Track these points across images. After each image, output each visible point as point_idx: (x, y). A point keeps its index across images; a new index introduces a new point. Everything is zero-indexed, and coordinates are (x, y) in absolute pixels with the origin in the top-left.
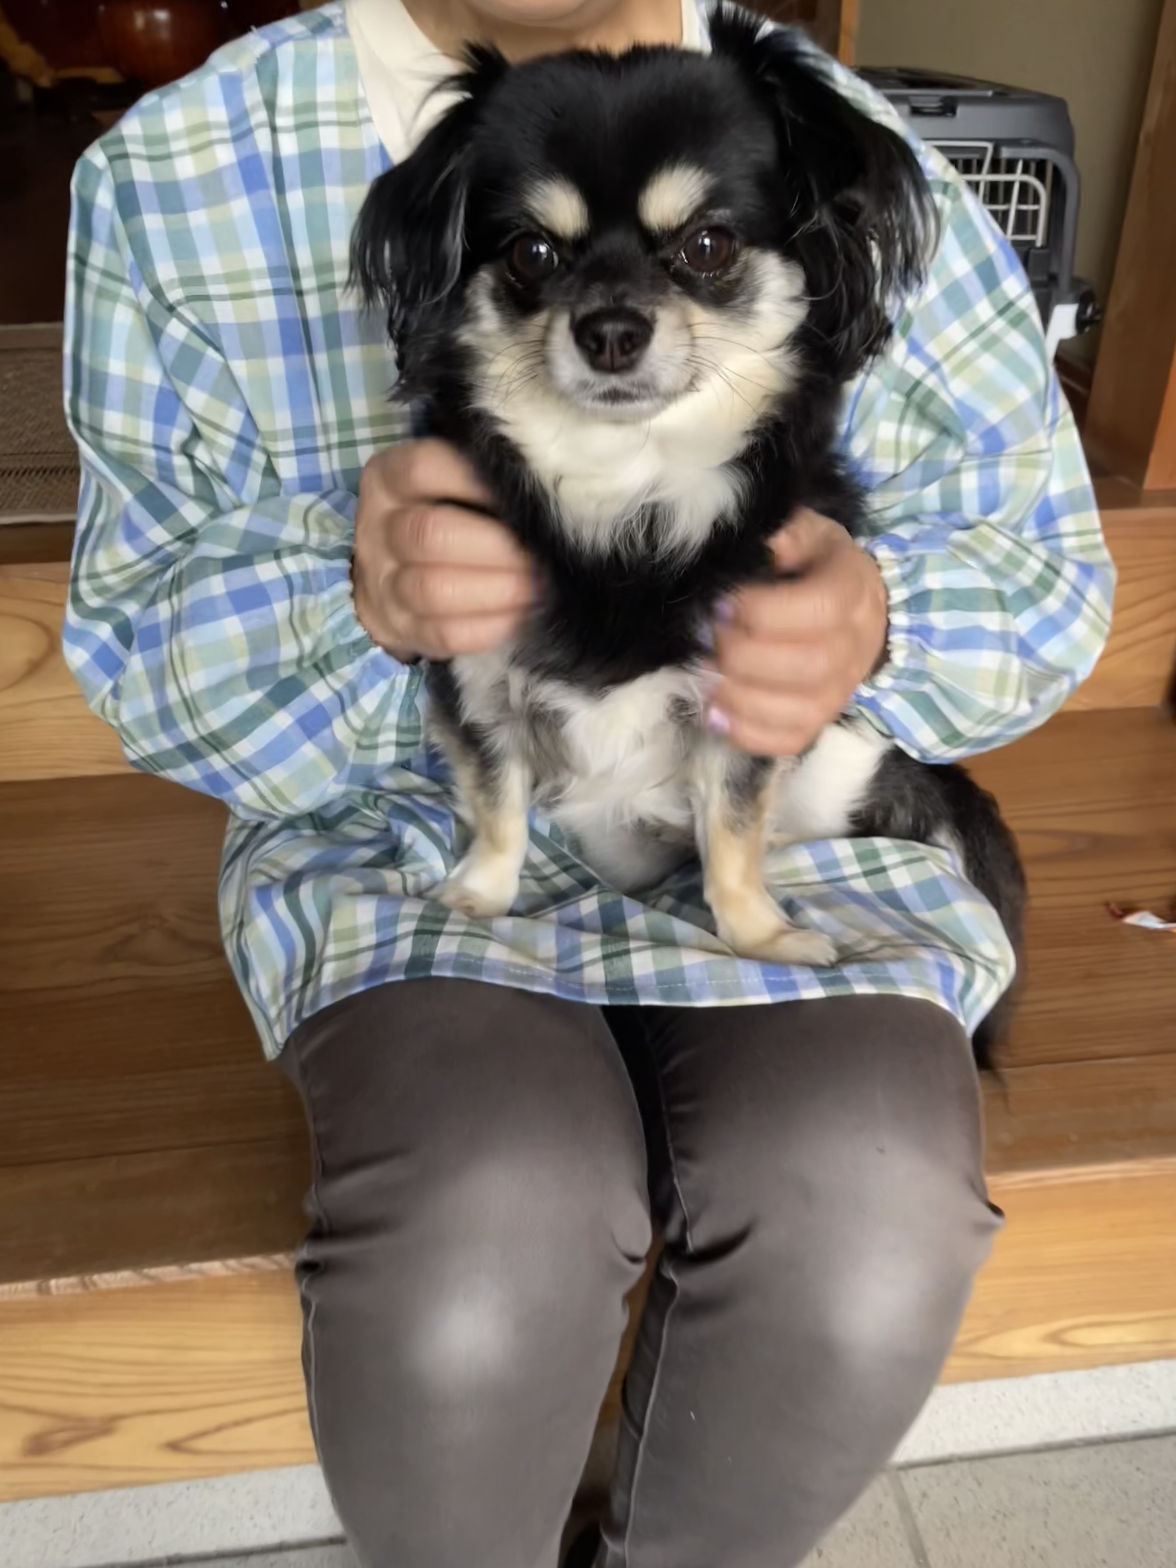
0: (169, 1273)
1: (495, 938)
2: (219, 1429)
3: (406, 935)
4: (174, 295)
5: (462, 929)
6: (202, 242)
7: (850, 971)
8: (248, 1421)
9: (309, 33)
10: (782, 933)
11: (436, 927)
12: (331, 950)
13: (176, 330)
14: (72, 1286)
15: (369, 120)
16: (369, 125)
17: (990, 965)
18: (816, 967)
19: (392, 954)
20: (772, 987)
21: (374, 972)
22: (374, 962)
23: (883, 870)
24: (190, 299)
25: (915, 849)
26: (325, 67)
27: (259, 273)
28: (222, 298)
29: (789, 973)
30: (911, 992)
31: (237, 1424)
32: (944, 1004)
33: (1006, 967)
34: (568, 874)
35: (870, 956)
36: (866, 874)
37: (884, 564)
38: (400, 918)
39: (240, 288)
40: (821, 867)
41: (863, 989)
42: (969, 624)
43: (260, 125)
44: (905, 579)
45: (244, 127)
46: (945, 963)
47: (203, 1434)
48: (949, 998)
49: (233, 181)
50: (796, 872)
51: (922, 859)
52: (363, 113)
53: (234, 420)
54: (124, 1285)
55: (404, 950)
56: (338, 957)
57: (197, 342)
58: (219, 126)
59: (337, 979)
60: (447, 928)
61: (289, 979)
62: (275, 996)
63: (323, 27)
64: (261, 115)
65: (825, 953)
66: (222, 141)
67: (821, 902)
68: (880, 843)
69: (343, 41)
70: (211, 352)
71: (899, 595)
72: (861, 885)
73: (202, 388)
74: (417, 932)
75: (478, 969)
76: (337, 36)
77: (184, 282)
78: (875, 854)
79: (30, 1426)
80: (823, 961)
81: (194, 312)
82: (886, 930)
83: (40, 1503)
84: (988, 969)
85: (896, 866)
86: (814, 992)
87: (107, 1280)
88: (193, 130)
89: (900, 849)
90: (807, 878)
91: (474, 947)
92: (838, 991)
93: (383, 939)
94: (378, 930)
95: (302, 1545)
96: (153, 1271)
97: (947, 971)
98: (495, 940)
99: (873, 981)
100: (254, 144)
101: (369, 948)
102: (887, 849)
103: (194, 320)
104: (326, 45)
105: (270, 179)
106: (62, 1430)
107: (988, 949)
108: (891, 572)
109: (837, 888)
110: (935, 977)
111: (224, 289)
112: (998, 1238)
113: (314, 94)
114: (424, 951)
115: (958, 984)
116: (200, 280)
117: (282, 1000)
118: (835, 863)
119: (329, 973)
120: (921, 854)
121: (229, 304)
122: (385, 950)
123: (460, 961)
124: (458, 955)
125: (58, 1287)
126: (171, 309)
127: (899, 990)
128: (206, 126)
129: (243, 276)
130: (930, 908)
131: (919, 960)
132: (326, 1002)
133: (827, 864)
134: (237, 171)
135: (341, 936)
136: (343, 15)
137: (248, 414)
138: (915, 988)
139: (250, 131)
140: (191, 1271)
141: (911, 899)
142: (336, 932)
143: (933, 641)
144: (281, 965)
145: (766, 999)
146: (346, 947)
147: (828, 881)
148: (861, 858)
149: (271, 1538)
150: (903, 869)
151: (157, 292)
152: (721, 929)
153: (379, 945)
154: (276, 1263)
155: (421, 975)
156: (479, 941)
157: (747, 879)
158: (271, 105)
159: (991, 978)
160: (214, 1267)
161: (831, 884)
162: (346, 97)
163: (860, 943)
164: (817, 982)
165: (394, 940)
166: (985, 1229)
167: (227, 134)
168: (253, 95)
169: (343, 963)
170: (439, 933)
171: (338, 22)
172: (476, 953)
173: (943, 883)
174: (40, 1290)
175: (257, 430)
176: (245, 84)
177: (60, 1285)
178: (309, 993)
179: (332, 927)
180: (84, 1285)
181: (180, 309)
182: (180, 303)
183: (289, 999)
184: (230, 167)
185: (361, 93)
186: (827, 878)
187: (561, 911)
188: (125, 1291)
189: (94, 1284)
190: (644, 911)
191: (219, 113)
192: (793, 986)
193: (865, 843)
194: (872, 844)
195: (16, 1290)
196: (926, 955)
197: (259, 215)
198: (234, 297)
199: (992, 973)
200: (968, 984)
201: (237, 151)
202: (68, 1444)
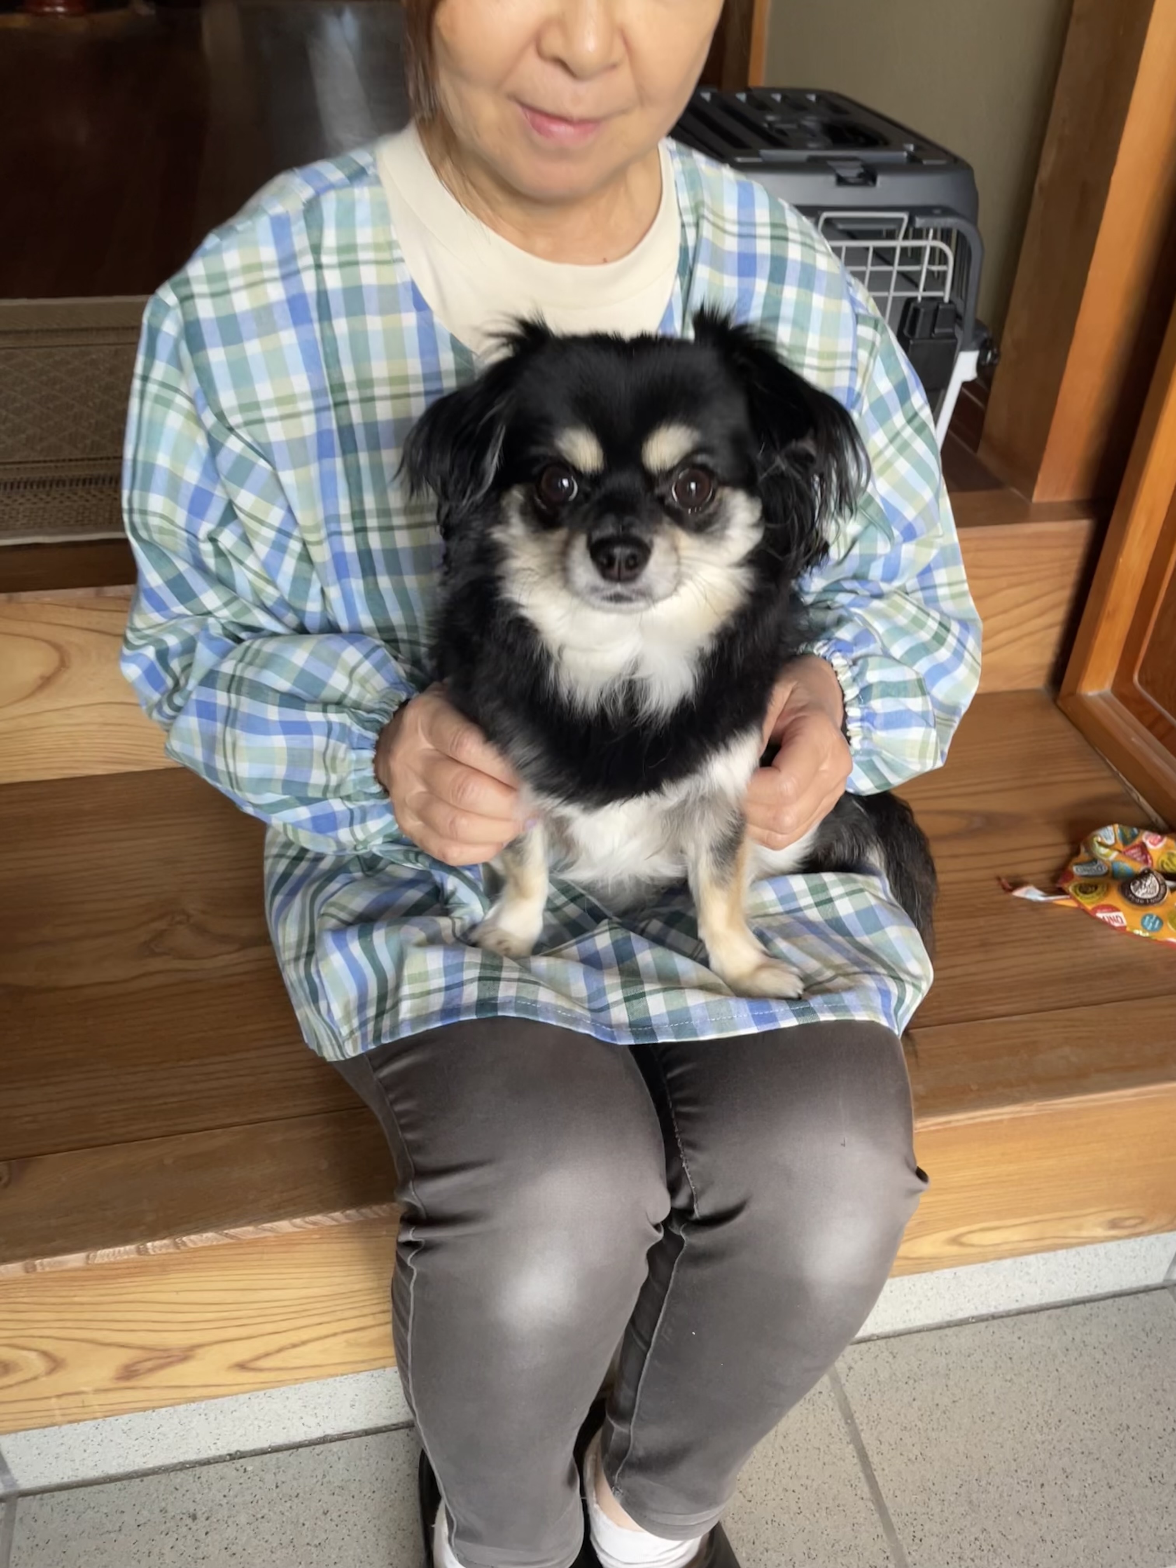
0: (246, 1232)
1: (542, 982)
2: (280, 1350)
3: (471, 981)
4: (235, 419)
5: (516, 975)
6: (257, 368)
7: (816, 1002)
8: (304, 1343)
9: (347, 181)
10: (761, 967)
11: (496, 974)
12: (406, 990)
13: (234, 445)
14: (167, 1246)
15: (402, 260)
16: (401, 264)
17: (916, 982)
18: (789, 999)
19: (460, 996)
20: (758, 1020)
21: (448, 1011)
22: (446, 1003)
23: (830, 900)
24: (247, 424)
25: (855, 881)
26: (362, 212)
27: (304, 397)
28: (273, 419)
29: (769, 1008)
30: (861, 1016)
31: (294, 1346)
32: (884, 1022)
33: (928, 979)
34: (575, 904)
35: (828, 985)
36: (818, 904)
37: (839, 670)
38: (465, 965)
39: (288, 409)
40: (782, 900)
41: (826, 1017)
42: (901, 708)
43: (307, 268)
44: (854, 680)
45: (292, 268)
46: (884, 988)
47: (267, 1355)
48: (887, 1015)
49: (282, 315)
50: (763, 905)
51: (861, 891)
52: (397, 254)
53: (276, 516)
54: (209, 1244)
55: (471, 993)
56: (413, 996)
57: (251, 455)
58: (270, 266)
59: (414, 1015)
60: (504, 974)
61: (362, 1007)
62: (347, 1017)
63: (358, 175)
64: (308, 260)
65: (793, 986)
66: (273, 280)
67: (787, 934)
68: (828, 877)
69: (376, 189)
70: (262, 463)
71: (851, 693)
72: (814, 914)
73: (251, 491)
74: (480, 979)
75: (535, 1012)
76: (371, 184)
77: (243, 408)
78: (824, 888)
79: (124, 1357)
80: (793, 994)
81: (250, 434)
82: (838, 959)
83: (126, 1417)
84: (914, 985)
85: (841, 897)
86: (789, 1022)
87: (193, 1240)
88: (247, 269)
89: (843, 882)
90: (772, 910)
91: (528, 992)
92: (808, 1020)
93: (451, 983)
94: (446, 976)
95: (342, 1438)
96: (232, 1231)
97: (885, 994)
98: (543, 986)
99: (833, 1010)
100: (300, 283)
101: (439, 990)
102: (833, 882)
103: (249, 439)
104: (362, 193)
105: (314, 315)
106: (149, 1359)
107: (914, 967)
108: (845, 676)
109: (795, 918)
110: (878, 1001)
111: (274, 412)
112: (923, 1198)
113: (354, 236)
114: (488, 995)
115: (894, 1002)
116: (256, 406)
117: (355, 1023)
118: (793, 897)
119: (406, 1009)
120: (860, 886)
121: (279, 424)
122: (455, 991)
123: (517, 1003)
124: (517, 998)
125: (154, 1247)
126: (231, 429)
127: (852, 1015)
128: (260, 267)
129: (291, 399)
130: (868, 932)
131: (864, 987)
132: (406, 1033)
133: (787, 898)
134: (286, 307)
135: (414, 980)
136: (374, 164)
137: (290, 510)
138: (863, 1013)
139: (297, 272)
140: (265, 1230)
141: (853, 925)
142: (410, 976)
143: (875, 723)
144: (353, 994)
145: (754, 1030)
146: (418, 988)
147: (788, 912)
148: (813, 891)
149: (317, 1433)
150: (846, 899)
151: (221, 416)
152: (713, 962)
153: (448, 988)
154: (333, 1219)
155: (490, 1015)
156: (531, 987)
157: (731, 922)
158: (316, 249)
159: (917, 992)
160: (284, 1226)
161: (791, 915)
162: (382, 239)
163: (819, 973)
164: (792, 1014)
165: (461, 984)
166: (914, 1192)
167: (276, 273)
168: (300, 240)
169: (417, 1001)
170: (498, 979)
171: (370, 172)
172: (531, 997)
173: (877, 911)
174: (139, 1251)
175: (296, 522)
176: (294, 229)
177: (156, 1247)
178: (386, 1022)
179: (406, 972)
180: (176, 1246)
181: (239, 431)
182: (238, 427)
183: (363, 1024)
184: (278, 303)
185: (394, 237)
186: (787, 909)
187: (580, 945)
188: (211, 1248)
189: (184, 1244)
190: (650, 948)
191: (268, 253)
192: (773, 1018)
193: (815, 878)
194: (822, 879)
195: (119, 1252)
196: (869, 982)
197: (307, 348)
198: (283, 418)
199: (917, 987)
200: (901, 1001)
201: (286, 290)
202: (151, 1370)
